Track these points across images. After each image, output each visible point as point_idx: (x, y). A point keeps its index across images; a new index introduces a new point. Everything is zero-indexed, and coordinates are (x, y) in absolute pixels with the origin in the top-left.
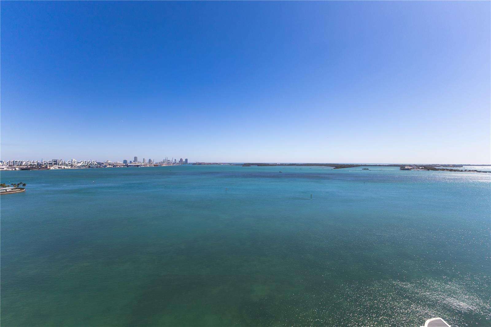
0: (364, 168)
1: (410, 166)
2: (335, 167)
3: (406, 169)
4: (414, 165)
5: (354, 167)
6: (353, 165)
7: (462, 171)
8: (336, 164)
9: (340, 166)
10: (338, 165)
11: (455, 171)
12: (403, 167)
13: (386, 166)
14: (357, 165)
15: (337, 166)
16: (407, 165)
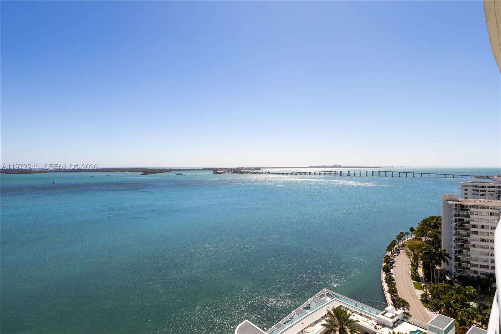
0: (179, 173)
1: (222, 169)
2: (142, 173)
3: (219, 172)
4: (225, 168)
5: (166, 171)
6: (165, 169)
7: (260, 173)
8: (145, 169)
9: (150, 171)
10: (147, 169)
11: (256, 173)
12: (215, 171)
13: (200, 170)
14: (170, 169)
15: (146, 172)
16: (219, 169)
